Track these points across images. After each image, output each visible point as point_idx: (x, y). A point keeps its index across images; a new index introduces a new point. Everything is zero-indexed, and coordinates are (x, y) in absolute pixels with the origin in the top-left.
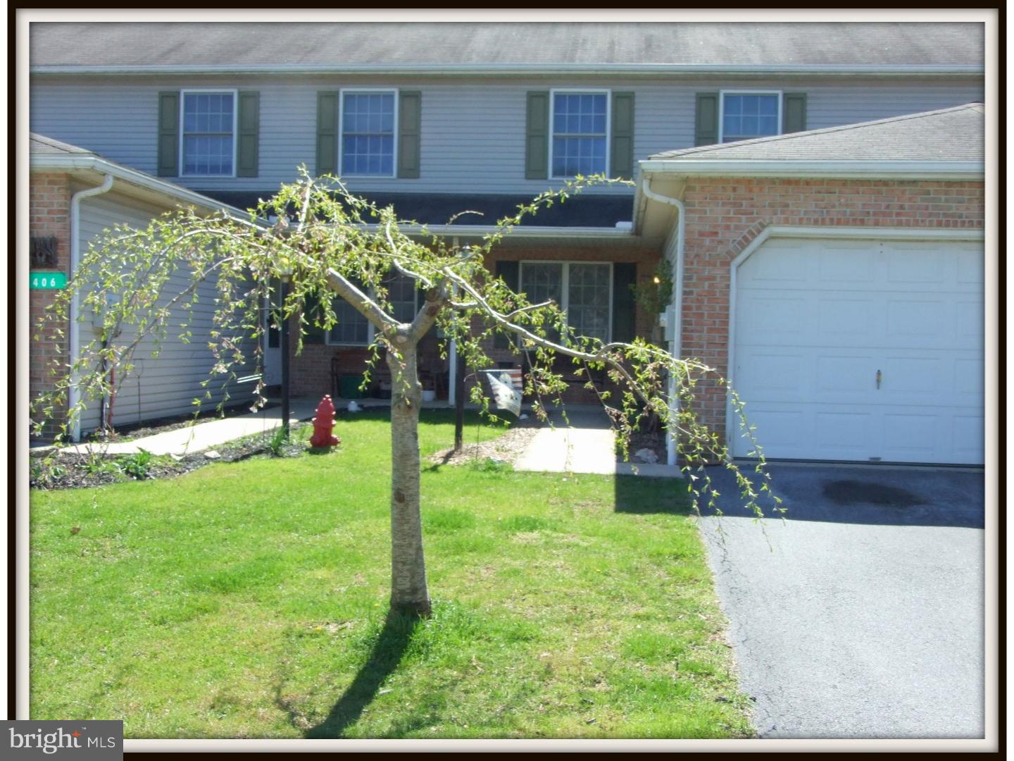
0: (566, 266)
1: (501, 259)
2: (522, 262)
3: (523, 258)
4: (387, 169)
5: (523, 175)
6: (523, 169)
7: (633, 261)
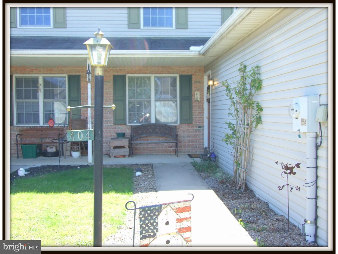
0: (153, 77)
1: (116, 74)
2: (127, 76)
3: (128, 73)
4: (47, 22)
5: (126, 26)
6: (126, 22)
7: (190, 74)
